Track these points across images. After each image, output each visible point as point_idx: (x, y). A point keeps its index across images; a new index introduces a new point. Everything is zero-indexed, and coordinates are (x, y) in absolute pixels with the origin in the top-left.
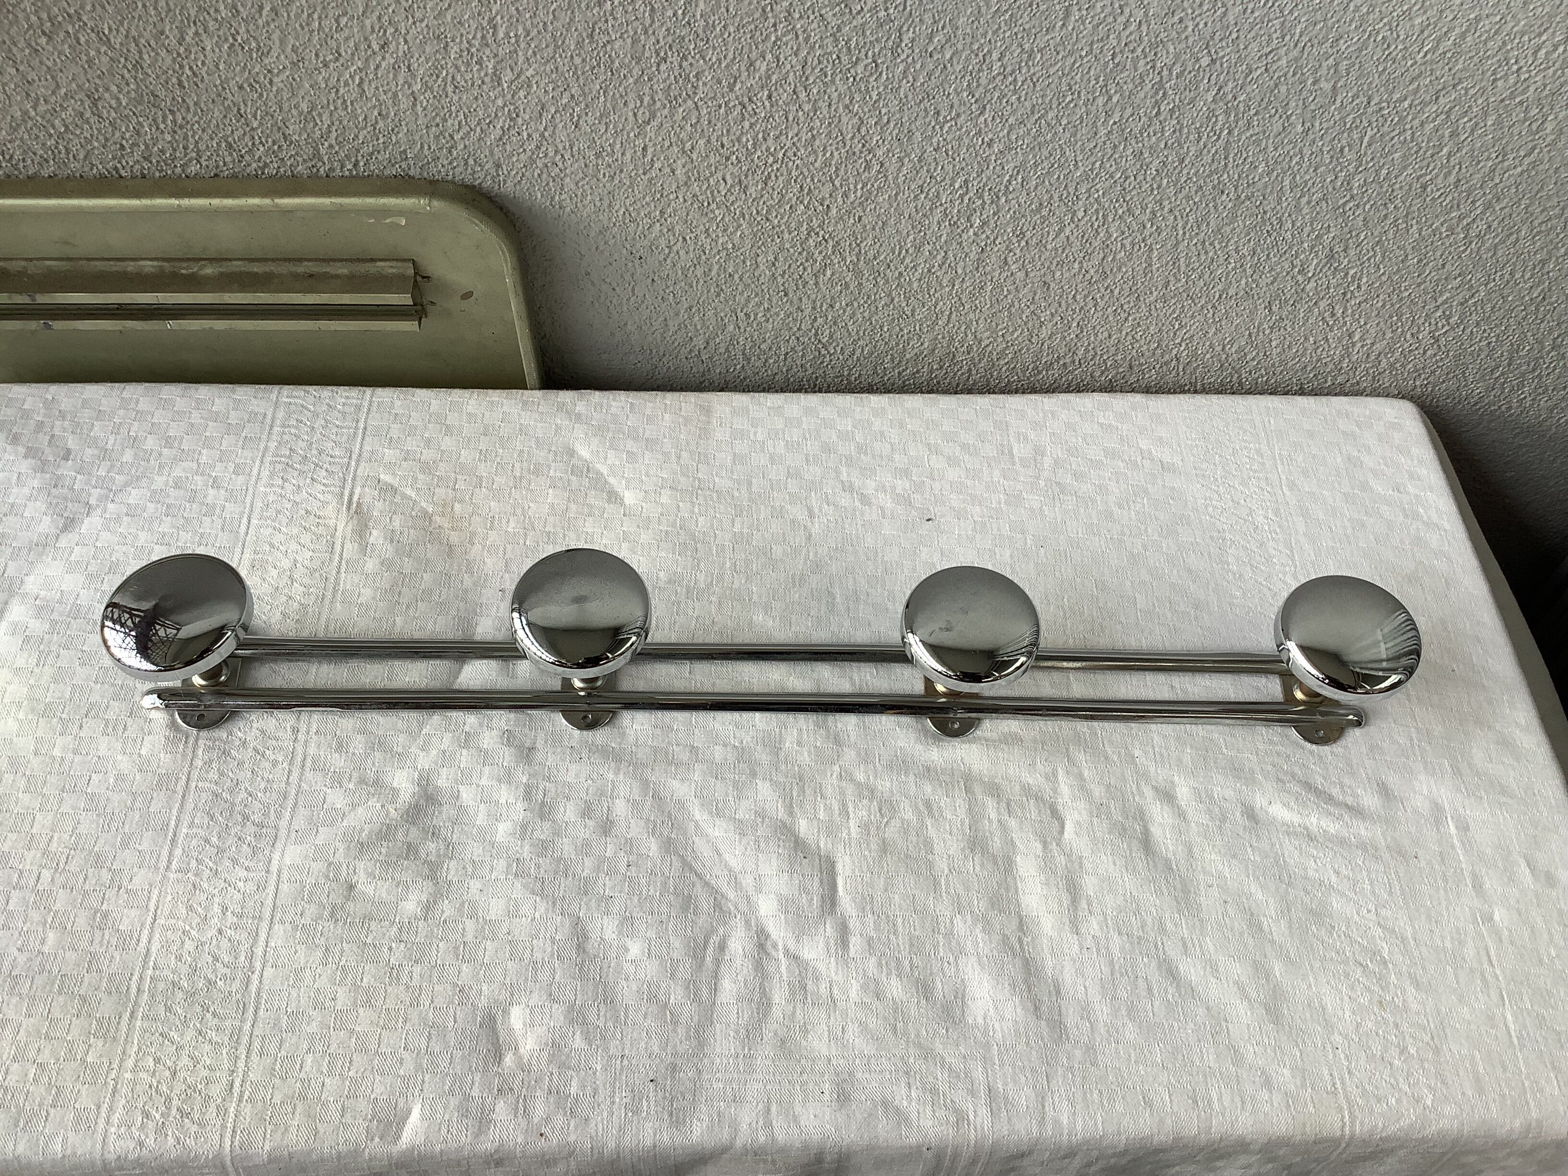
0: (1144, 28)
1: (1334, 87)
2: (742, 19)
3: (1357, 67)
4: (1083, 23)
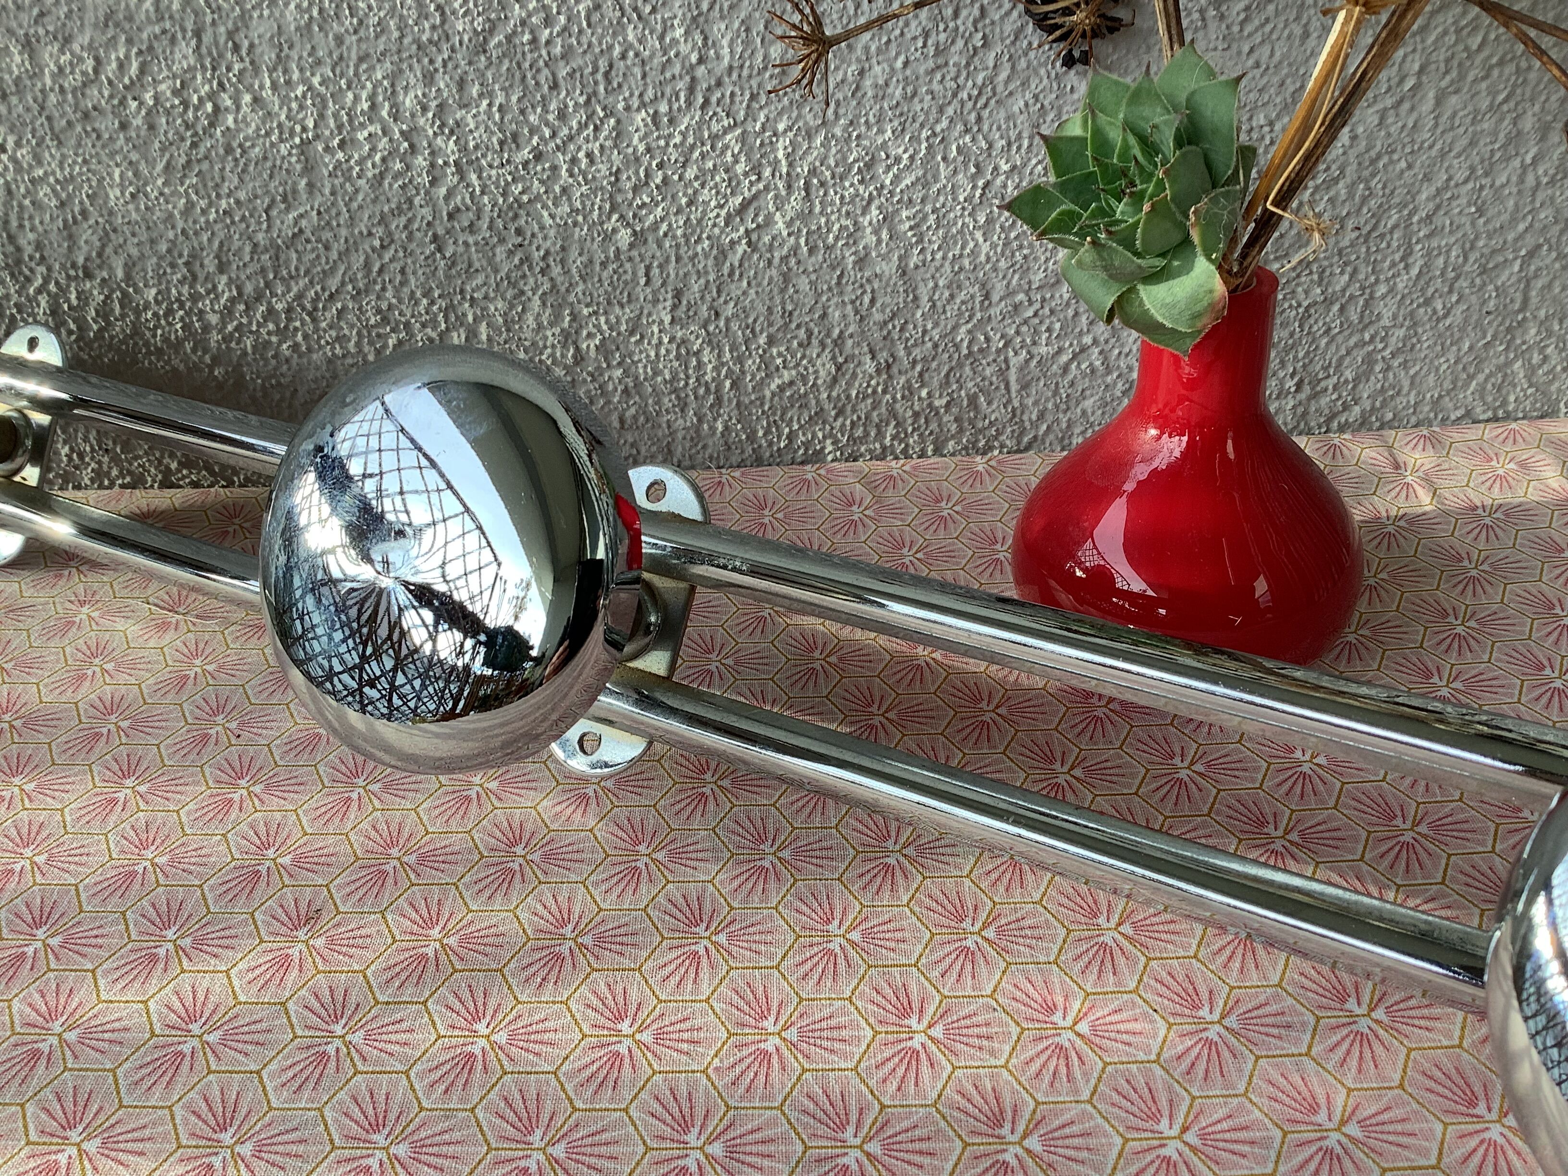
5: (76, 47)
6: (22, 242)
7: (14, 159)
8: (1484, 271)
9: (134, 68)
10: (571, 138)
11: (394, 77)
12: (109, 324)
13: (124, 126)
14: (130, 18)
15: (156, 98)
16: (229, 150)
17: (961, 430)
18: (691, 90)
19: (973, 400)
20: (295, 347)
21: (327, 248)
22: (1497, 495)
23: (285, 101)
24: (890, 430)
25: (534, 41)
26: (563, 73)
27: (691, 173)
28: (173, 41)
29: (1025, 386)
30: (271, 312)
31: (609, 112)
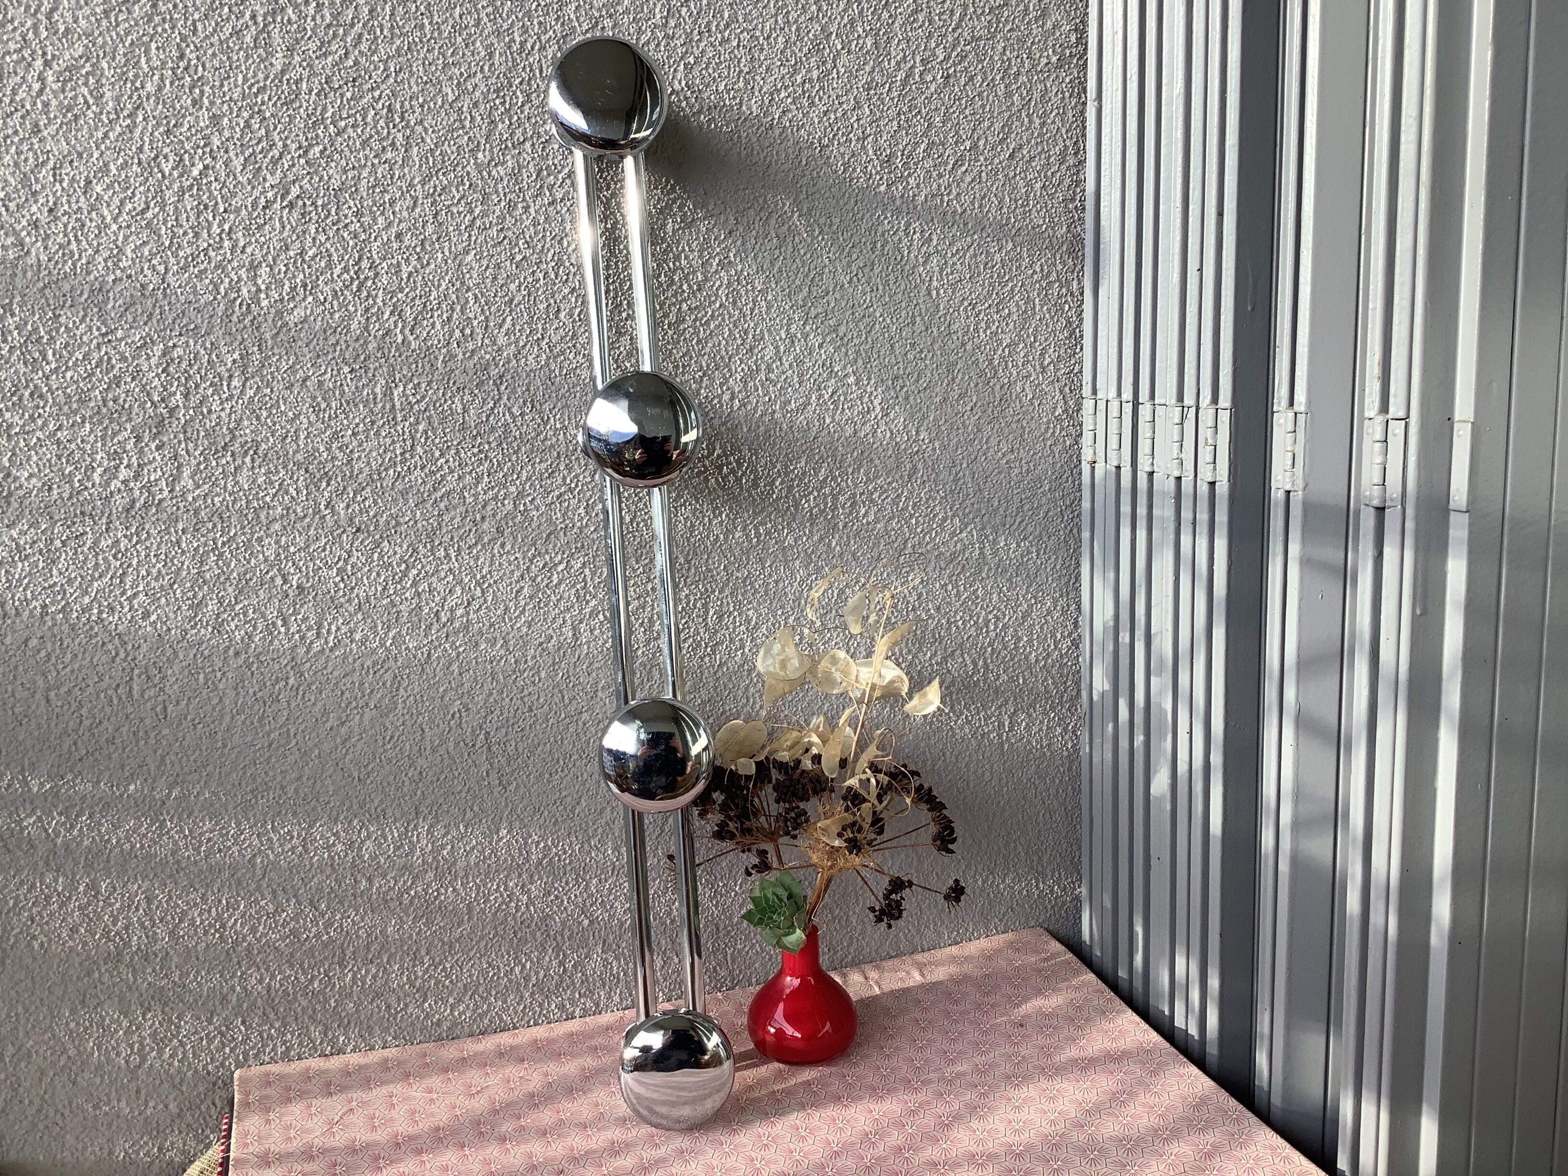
2: (210, 963)
4: (484, 913)
5: (388, 878)
7: (353, 920)
9: (409, 883)
11: (506, 877)
13: (400, 904)
14: (411, 866)
15: (415, 892)
16: (440, 908)
17: (711, 982)
18: (613, 870)
19: (715, 968)
23: (465, 889)
26: (569, 868)
27: (611, 898)
28: (427, 872)
29: (733, 961)
30: (445, 969)
31: (584, 880)
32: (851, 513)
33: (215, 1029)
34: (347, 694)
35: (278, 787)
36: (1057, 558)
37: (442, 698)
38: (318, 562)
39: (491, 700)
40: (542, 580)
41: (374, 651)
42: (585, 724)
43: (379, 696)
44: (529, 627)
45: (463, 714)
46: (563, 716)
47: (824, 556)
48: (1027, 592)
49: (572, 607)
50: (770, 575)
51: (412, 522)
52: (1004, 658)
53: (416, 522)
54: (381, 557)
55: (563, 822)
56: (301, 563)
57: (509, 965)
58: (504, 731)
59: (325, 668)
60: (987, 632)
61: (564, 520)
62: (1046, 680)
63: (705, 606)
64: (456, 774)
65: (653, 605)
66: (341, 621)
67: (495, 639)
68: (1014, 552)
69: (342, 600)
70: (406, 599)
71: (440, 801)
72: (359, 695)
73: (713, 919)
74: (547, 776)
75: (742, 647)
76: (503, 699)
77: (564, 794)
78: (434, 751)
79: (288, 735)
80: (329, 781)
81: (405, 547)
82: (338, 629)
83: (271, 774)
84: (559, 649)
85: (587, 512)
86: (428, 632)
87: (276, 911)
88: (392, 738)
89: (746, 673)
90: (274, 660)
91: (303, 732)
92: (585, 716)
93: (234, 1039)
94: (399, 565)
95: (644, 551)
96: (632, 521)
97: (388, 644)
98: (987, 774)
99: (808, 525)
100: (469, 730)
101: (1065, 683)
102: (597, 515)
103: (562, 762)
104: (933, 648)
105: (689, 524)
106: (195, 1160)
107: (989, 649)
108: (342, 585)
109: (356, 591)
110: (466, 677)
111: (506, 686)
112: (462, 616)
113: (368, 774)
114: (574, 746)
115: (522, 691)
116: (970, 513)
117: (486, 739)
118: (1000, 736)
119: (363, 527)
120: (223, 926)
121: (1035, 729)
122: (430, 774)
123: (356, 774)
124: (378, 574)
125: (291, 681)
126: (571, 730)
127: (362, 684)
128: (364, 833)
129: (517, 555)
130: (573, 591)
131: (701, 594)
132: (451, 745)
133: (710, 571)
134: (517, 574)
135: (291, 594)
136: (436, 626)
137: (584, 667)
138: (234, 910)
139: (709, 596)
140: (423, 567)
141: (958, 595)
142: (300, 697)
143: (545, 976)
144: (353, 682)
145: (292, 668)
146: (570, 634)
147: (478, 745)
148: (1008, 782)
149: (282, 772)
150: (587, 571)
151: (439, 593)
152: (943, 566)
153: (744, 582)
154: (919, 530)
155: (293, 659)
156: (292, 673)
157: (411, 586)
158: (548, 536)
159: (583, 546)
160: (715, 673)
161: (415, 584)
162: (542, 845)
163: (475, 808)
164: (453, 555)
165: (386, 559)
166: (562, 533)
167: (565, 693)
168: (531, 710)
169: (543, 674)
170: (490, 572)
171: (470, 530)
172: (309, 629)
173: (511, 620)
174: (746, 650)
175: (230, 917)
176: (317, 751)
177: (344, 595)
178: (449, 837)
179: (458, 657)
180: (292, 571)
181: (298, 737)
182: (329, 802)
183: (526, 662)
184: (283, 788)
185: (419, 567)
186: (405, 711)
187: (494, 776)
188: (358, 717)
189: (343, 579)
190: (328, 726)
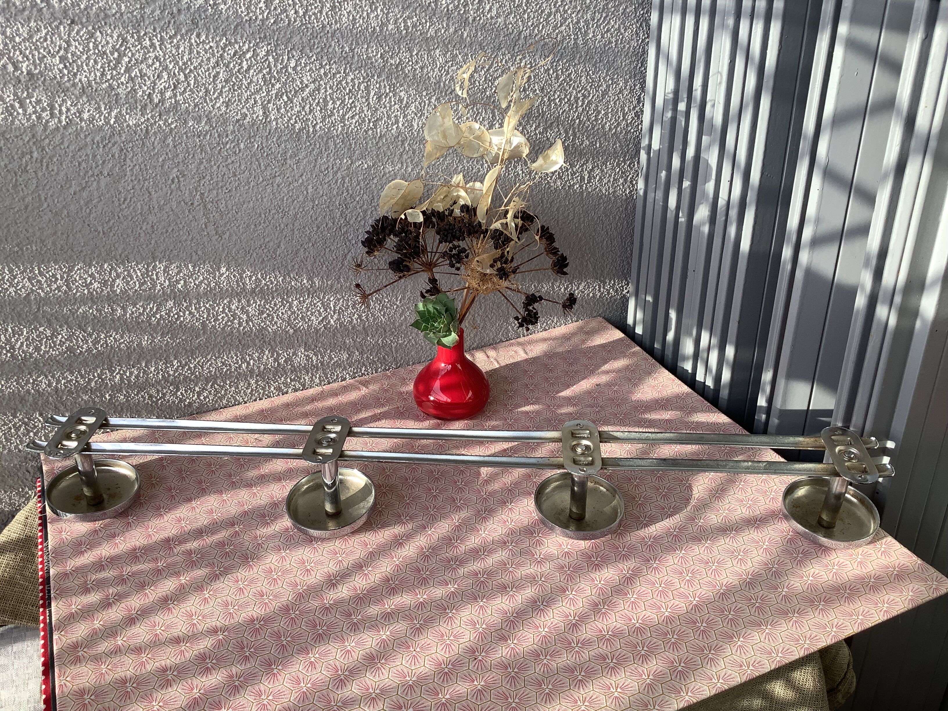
0: (250, 323)
1: (364, 328)
3: (370, 315)
4: (215, 329)
5: (138, 306)
6: (113, 361)
7: (114, 338)
8: (498, 307)
9: (154, 310)
10: (277, 310)
11: (229, 302)
12: (138, 379)
13: (150, 325)
14: (155, 297)
15: (160, 316)
16: (181, 326)
17: (382, 366)
19: (384, 357)
20: (196, 376)
21: (208, 348)
22: (512, 361)
23: (198, 312)
24: (363, 369)
25: (268, 288)
26: (275, 294)
28: (167, 301)
29: (397, 352)
30: (190, 369)
31: (287, 302)
32: (478, 9)
33: (20, 420)
34: (84, 165)
35: (38, 241)
36: (630, 46)
37: (162, 166)
38: (42, 51)
39: (202, 167)
40: (234, 66)
41: (101, 128)
42: (278, 186)
43: (110, 165)
44: (227, 107)
45: (182, 179)
46: (261, 179)
47: (458, 46)
48: (607, 75)
49: (261, 89)
50: (416, 61)
51: (118, 15)
52: (587, 127)
53: (122, 14)
54: (96, 46)
55: (268, 261)
56: (27, 52)
57: (237, 363)
58: (215, 192)
59: (62, 143)
60: (577, 107)
61: (248, 13)
62: (615, 144)
63: (367, 88)
64: (181, 226)
65: (326, 88)
66: (69, 103)
67: (200, 117)
68: (599, 42)
69: (67, 84)
70: (122, 83)
71: (170, 248)
72: (94, 165)
73: (382, 324)
74: (253, 227)
75: (397, 122)
76: (212, 167)
77: (267, 240)
78: (161, 209)
79: (40, 200)
80: (79, 235)
81: (115, 37)
82: (68, 110)
83: (31, 230)
84: (253, 125)
85: (266, 6)
86: (144, 112)
87: (53, 334)
88: (125, 200)
89: (400, 143)
90: (17, 137)
91: (51, 196)
92: (278, 180)
93: (35, 427)
94: (112, 54)
95: (316, 42)
96: (304, 14)
97: (112, 122)
98: (571, 215)
99: (445, 19)
100: (187, 192)
101: (628, 145)
102: (275, 9)
103: (263, 216)
104: (537, 121)
105: (351, 18)
106: (20, 510)
107: (577, 121)
108: (66, 72)
109: (78, 76)
110: (179, 149)
111: (212, 156)
112: (170, 98)
113: (110, 228)
114: (272, 203)
115: (226, 161)
116: (568, 9)
117: (202, 199)
118: (581, 187)
119: (76, 19)
120: (13, 347)
121: (605, 181)
122: (160, 227)
123: (100, 229)
124: (96, 62)
125: (35, 155)
126: (268, 190)
127: (94, 156)
128: (114, 274)
129: (211, 44)
130: (260, 76)
131: (364, 78)
132: (174, 205)
133: (369, 58)
134: (213, 61)
135: (23, 80)
136: (150, 106)
137: (275, 140)
138: (19, 335)
139: (369, 80)
140: (133, 55)
141: (557, 78)
142: (44, 168)
143: (265, 369)
144: (87, 155)
145: (34, 143)
146: (261, 113)
147: (196, 203)
148: (584, 220)
149: (39, 229)
150: (270, 58)
151: (149, 79)
152: (547, 54)
153: (397, 68)
154: (530, 24)
155: (33, 136)
156: (34, 148)
157: (125, 71)
158: (236, 27)
159: (265, 37)
160: (377, 143)
161: (128, 70)
162: (254, 278)
163: (199, 253)
164: (157, 44)
165: (100, 48)
166: (247, 25)
167: (261, 161)
168: (235, 175)
169: (242, 146)
170: (190, 59)
171: (169, 22)
172: (43, 110)
173: (211, 100)
174: (400, 125)
175: (17, 341)
176: (66, 212)
177: (69, 80)
178: (181, 275)
179: (171, 132)
180: (20, 58)
181: (48, 200)
182: (81, 251)
183: (227, 136)
184: (42, 241)
185: (130, 54)
186: (133, 178)
187: (211, 227)
188: (95, 183)
189: (65, 67)
190: (72, 191)
